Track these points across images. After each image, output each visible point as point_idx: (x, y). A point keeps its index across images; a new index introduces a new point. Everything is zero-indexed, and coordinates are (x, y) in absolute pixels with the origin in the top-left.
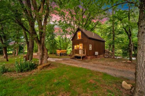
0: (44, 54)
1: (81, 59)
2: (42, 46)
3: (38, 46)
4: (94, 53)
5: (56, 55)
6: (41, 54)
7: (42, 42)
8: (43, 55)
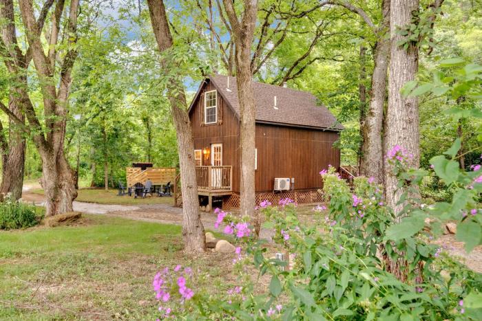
0: (63, 183)
1: (209, 207)
2: (55, 157)
3: (44, 159)
4: (273, 183)
5: (120, 194)
6: (51, 184)
7: (56, 146)
8: (58, 187)
